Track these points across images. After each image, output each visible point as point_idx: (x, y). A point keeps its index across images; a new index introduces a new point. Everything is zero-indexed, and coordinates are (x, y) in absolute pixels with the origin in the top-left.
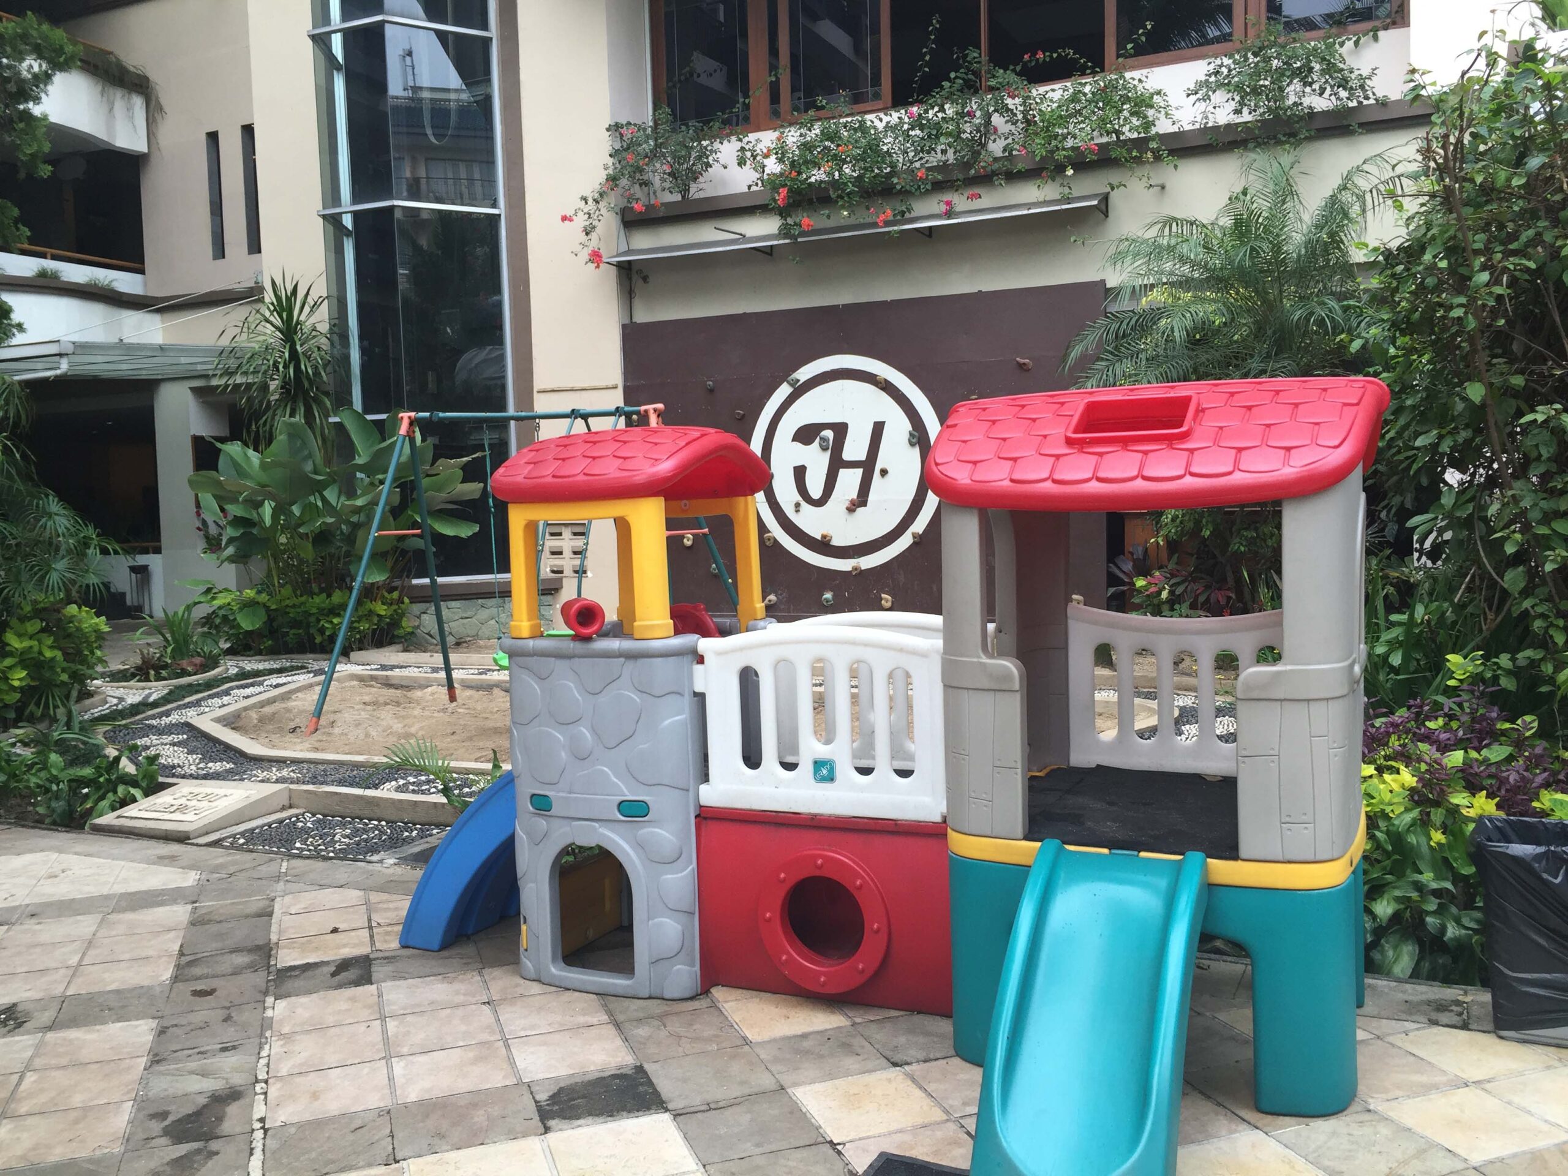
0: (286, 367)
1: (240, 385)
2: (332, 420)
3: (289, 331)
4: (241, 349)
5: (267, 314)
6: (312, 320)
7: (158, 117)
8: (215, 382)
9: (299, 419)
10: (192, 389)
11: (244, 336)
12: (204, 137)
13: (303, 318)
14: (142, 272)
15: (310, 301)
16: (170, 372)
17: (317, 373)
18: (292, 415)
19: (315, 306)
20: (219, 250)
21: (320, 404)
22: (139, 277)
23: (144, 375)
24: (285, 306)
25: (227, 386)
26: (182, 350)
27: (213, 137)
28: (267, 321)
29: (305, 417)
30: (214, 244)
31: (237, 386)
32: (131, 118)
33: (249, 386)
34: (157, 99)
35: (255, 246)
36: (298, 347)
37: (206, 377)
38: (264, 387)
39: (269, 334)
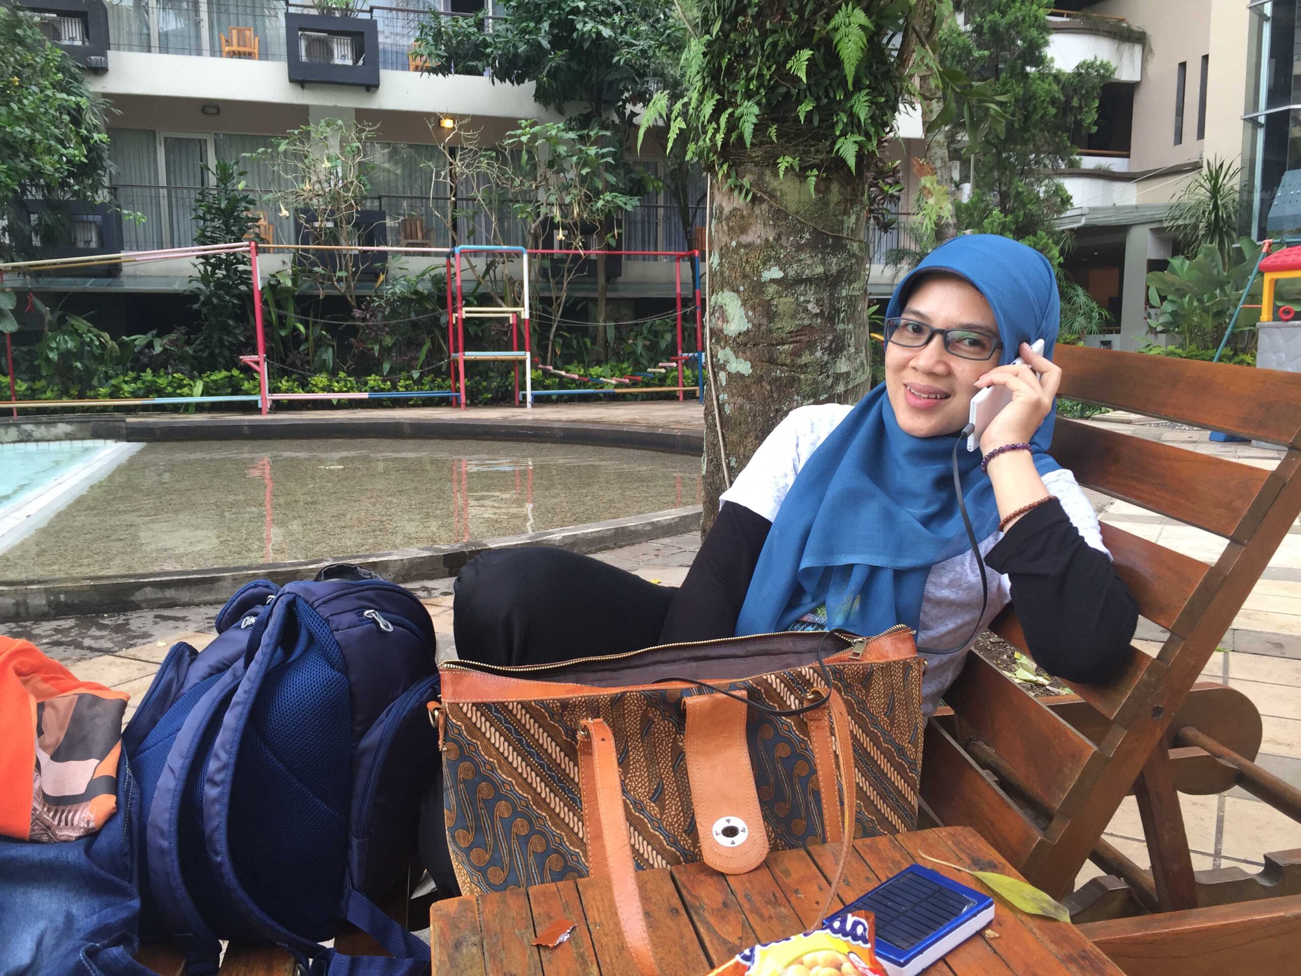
0: (1210, 213)
1: (1180, 226)
2: (1234, 246)
3: (1215, 191)
4: (1185, 204)
5: (1202, 182)
6: (1230, 184)
7: (1149, 57)
8: (1165, 225)
9: (1215, 245)
10: (1151, 230)
11: (1187, 196)
12: (1177, 67)
13: (1225, 182)
14: (1128, 156)
15: (1231, 172)
16: (1137, 220)
17: (1229, 217)
18: (1211, 243)
19: (1234, 174)
20: (1179, 139)
21: (1229, 236)
22: (1126, 160)
23: (1123, 222)
24: (1214, 177)
25: (1173, 226)
26: (1147, 207)
27: (1183, 66)
28: (1202, 186)
29: (1219, 244)
30: (1176, 134)
31: (1179, 227)
32: (1132, 62)
33: (1186, 226)
34: (1150, 46)
35: (1201, 135)
36: (1219, 202)
37: (1161, 221)
38: (1195, 227)
39: (1203, 194)
